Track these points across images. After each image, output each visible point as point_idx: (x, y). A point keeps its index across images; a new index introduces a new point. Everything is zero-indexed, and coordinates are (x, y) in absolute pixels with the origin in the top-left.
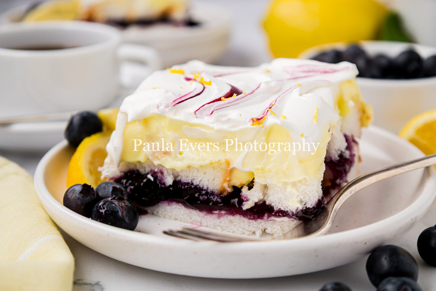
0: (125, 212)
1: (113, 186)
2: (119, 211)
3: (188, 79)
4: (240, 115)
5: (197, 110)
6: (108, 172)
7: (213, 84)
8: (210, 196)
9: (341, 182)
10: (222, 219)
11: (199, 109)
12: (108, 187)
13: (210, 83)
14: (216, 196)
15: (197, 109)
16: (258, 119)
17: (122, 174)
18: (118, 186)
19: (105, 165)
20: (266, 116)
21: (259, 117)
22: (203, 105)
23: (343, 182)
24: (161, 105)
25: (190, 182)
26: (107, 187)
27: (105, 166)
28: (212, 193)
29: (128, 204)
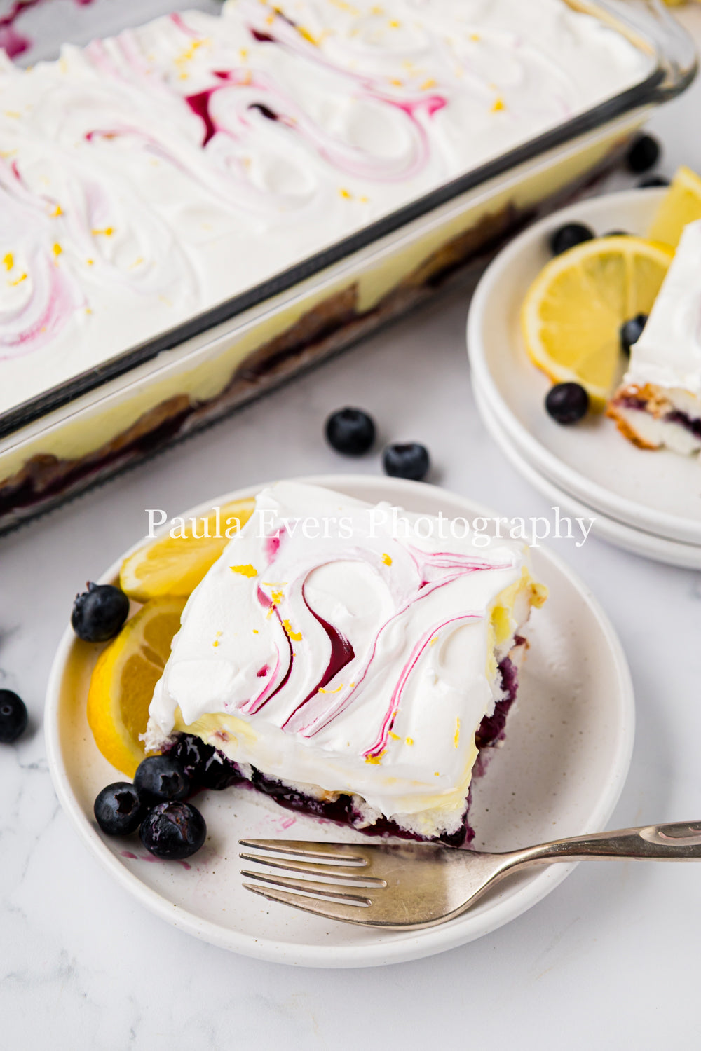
0: (186, 831)
1: (163, 774)
2: (178, 832)
3: (263, 598)
4: (349, 745)
5: (285, 725)
6: (153, 743)
7: (305, 641)
8: (307, 802)
9: (495, 741)
10: (324, 824)
11: (288, 721)
12: (157, 775)
13: (300, 638)
14: (316, 804)
15: (285, 722)
16: (375, 755)
17: (175, 740)
18: (171, 773)
19: (148, 729)
20: (385, 748)
21: (376, 751)
22: (292, 711)
23: (497, 741)
24: (230, 704)
25: (277, 781)
26: (154, 775)
27: (149, 734)
28: (310, 799)
29: (189, 812)
